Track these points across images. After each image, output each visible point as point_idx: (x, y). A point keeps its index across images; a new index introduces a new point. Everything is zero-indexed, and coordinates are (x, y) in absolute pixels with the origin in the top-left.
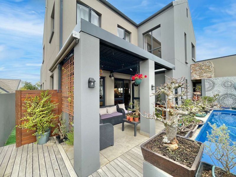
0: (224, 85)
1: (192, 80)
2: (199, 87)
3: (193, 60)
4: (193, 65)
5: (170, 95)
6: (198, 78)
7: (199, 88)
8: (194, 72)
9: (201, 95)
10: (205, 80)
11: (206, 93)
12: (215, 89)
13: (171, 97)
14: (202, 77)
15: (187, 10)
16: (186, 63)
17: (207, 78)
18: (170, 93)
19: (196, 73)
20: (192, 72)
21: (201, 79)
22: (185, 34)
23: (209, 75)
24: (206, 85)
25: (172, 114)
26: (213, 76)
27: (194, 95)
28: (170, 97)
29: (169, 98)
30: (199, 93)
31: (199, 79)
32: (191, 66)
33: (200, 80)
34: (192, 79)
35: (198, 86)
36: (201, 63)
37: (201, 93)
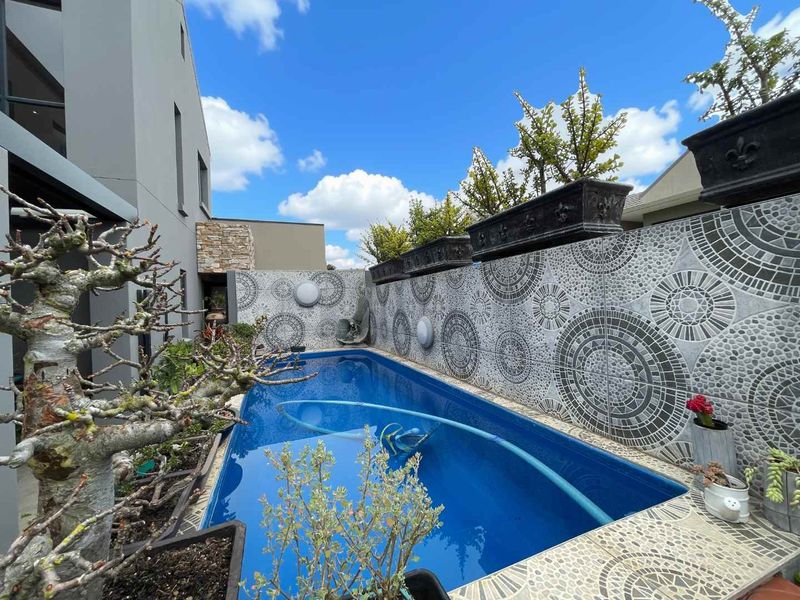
0: (276, 290)
1: (199, 274)
2: (220, 296)
3: (202, 208)
4: (202, 224)
5: (43, 336)
6: (217, 268)
7: (221, 301)
8: (207, 249)
9: (226, 321)
10: (237, 276)
11: (239, 313)
12: (259, 301)
13: (61, 344)
14: (226, 265)
15: (182, 31)
16: (183, 214)
17: (238, 270)
18: (47, 318)
19: (211, 253)
20: (199, 247)
21: (225, 271)
22: (177, 113)
23: (244, 263)
24: (240, 290)
25: (67, 463)
26: (252, 266)
27: (207, 321)
28: (46, 350)
29: (41, 356)
30: (219, 316)
31: (220, 271)
32: (199, 227)
33: (224, 276)
34: (199, 271)
35: (217, 295)
36: (225, 225)
37: (227, 314)
